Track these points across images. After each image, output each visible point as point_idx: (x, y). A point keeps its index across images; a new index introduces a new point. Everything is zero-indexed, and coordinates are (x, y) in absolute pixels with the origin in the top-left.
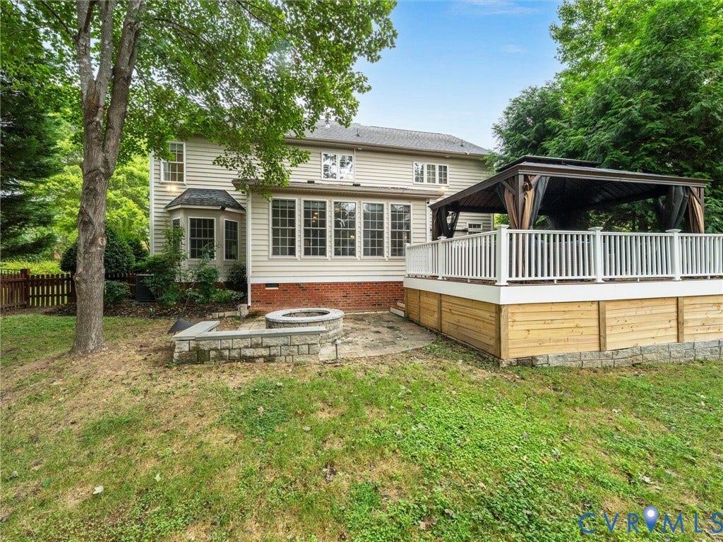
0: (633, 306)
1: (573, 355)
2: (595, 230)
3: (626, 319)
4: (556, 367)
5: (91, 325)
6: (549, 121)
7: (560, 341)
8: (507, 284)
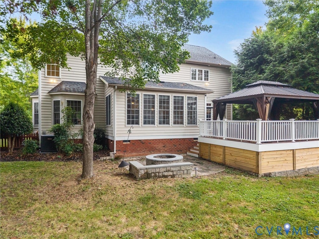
0: (305, 151)
1: (284, 172)
2: (292, 120)
3: (303, 156)
4: (278, 177)
7: (280, 166)
8: (261, 143)
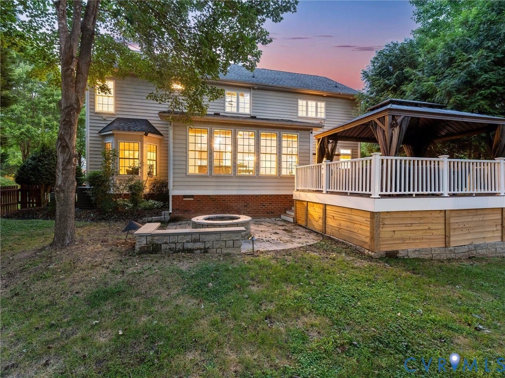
0: (470, 214)
1: (426, 250)
2: (443, 158)
3: (465, 223)
4: (413, 258)
5: (67, 224)
6: (407, 69)
7: (417, 239)
8: (380, 197)
